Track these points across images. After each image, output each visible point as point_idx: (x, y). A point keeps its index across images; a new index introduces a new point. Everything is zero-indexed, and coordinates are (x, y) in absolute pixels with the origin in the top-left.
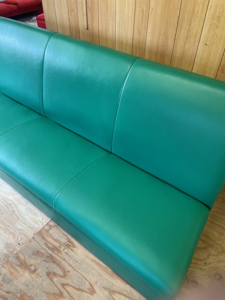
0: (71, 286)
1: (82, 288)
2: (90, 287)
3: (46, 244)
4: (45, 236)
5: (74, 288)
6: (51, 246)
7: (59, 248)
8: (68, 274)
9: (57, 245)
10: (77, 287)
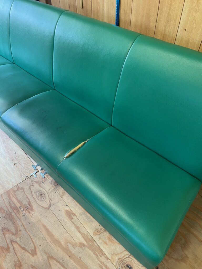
0: (18, 244)
1: (26, 248)
2: (33, 248)
3: (9, 203)
4: (11, 195)
5: (20, 246)
6: (13, 205)
7: (19, 208)
8: (19, 232)
9: (18, 205)
10: (23, 246)
